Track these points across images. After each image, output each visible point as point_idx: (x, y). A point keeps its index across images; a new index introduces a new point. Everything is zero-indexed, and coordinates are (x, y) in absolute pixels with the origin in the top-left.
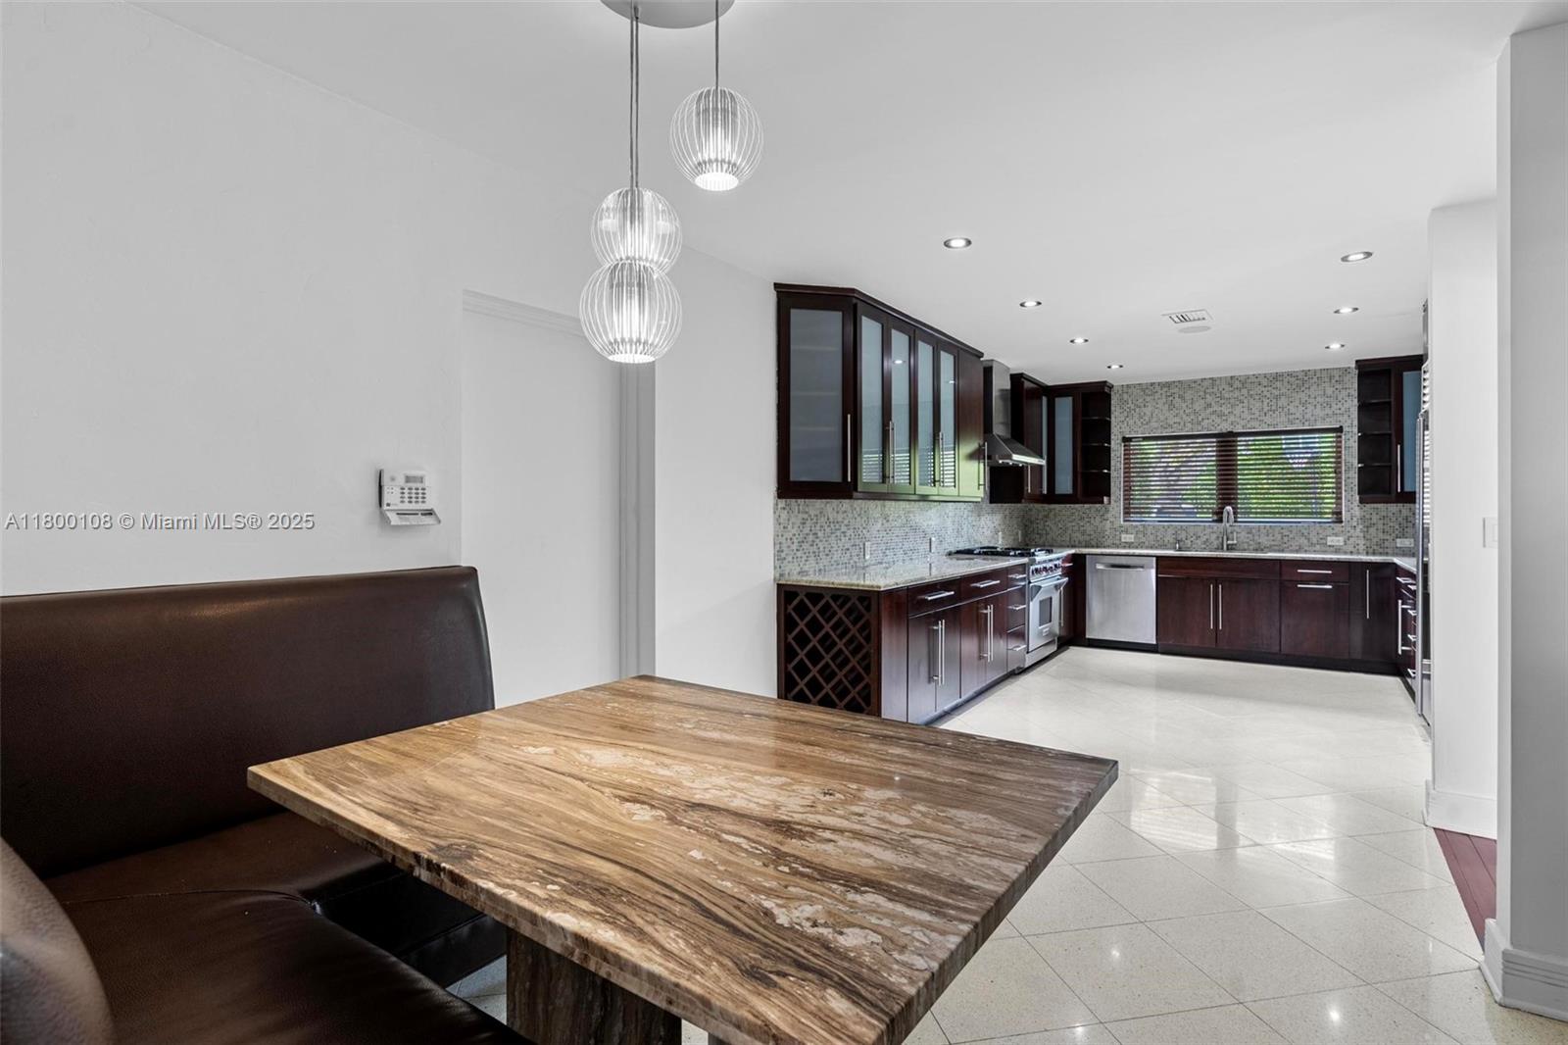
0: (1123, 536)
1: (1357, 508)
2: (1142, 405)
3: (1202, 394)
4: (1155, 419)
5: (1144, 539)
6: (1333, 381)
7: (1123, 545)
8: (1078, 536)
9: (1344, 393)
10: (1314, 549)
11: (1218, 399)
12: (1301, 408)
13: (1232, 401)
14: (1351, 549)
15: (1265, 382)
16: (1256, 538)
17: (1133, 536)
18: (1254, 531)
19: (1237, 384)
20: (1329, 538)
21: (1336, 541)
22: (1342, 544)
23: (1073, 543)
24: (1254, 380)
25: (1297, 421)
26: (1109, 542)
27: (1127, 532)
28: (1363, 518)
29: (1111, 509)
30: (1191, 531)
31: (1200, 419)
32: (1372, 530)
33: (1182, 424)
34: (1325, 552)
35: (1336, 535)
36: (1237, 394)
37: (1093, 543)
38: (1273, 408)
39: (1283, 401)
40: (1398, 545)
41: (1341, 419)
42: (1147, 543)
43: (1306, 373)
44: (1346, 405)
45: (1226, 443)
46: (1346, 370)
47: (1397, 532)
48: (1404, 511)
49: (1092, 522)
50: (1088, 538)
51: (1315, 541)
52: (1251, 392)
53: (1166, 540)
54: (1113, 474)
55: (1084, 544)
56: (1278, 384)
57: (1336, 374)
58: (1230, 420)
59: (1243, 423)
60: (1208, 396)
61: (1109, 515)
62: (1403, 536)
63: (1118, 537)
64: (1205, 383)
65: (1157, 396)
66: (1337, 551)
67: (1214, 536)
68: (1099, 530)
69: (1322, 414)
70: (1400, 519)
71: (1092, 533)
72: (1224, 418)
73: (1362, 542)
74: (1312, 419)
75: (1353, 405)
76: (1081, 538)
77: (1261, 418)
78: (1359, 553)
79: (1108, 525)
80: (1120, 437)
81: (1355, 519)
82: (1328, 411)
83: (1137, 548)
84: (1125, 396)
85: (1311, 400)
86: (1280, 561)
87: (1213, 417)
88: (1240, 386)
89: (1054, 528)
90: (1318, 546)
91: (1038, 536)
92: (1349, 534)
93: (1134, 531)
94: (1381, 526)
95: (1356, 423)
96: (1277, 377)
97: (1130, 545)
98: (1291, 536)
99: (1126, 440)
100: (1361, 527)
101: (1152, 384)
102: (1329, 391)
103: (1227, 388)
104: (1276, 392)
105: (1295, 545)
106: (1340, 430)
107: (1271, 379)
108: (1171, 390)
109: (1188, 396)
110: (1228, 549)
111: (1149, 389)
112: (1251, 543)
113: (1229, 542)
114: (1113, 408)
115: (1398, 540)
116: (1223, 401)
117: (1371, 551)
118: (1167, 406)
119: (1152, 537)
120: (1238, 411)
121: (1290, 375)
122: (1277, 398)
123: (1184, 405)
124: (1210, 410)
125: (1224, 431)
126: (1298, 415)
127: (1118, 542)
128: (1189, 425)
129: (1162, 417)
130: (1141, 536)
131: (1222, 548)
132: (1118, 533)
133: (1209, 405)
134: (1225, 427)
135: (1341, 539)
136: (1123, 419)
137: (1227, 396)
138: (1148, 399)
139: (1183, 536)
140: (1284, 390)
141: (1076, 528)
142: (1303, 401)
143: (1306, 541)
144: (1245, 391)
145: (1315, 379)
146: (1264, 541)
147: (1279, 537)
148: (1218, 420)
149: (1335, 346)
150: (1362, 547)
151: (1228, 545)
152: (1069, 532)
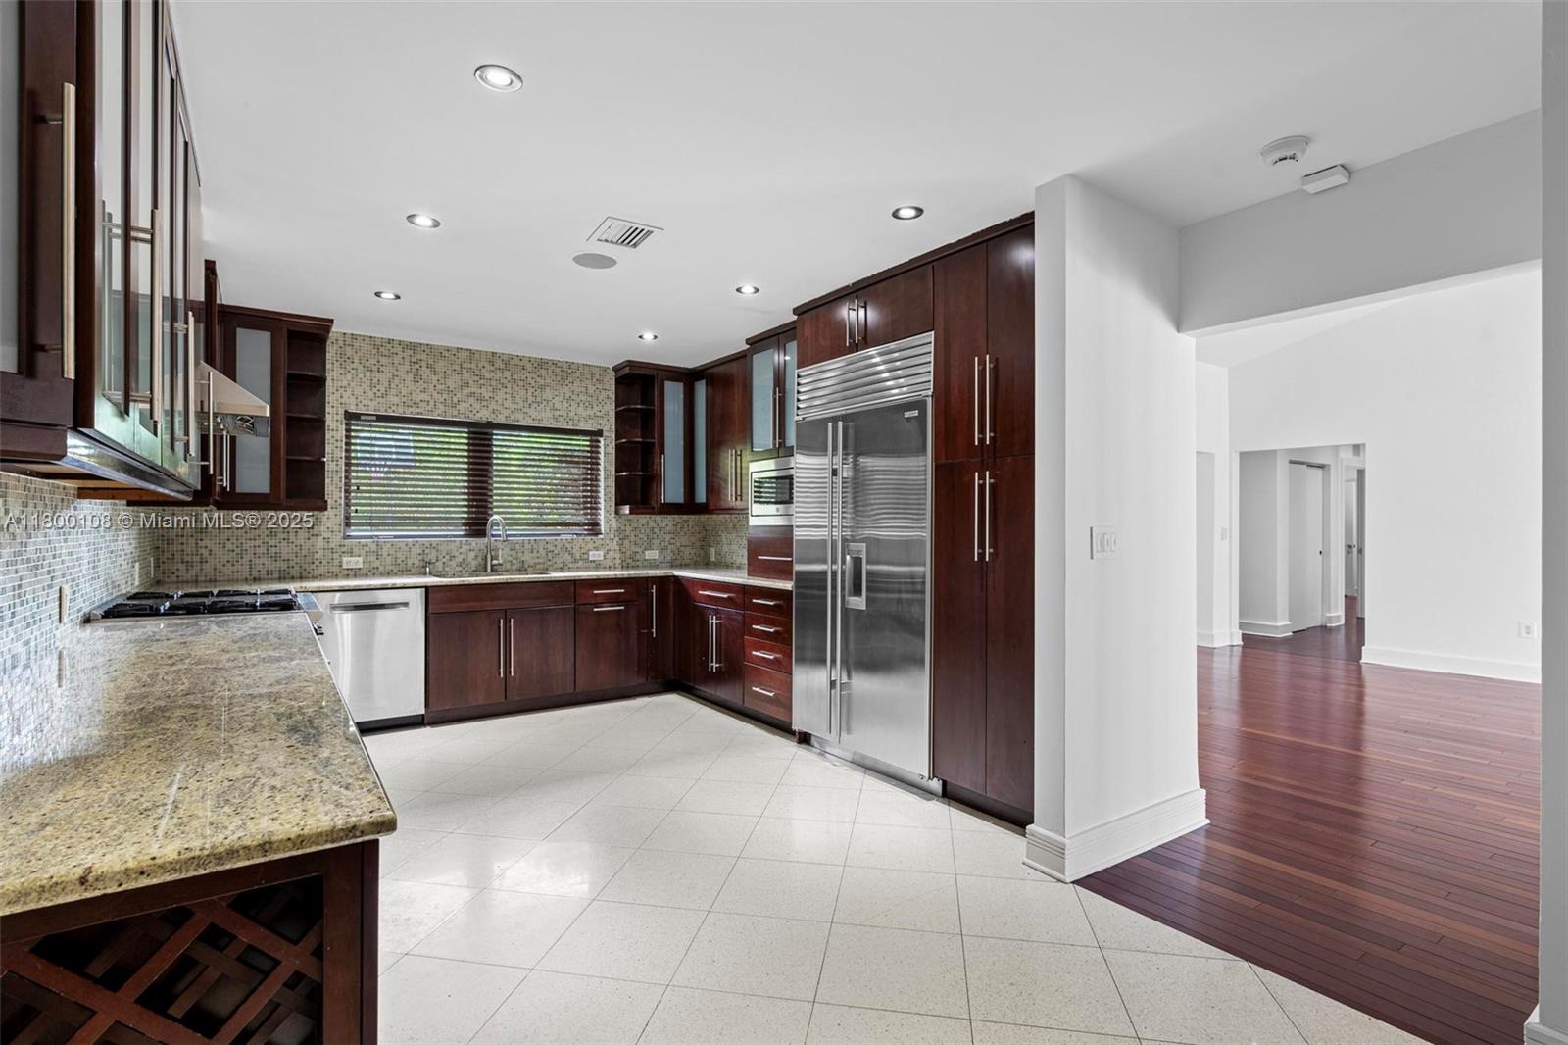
0: (345, 559)
1: (614, 520)
2: (375, 368)
3: (457, 367)
4: (393, 392)
5: (377, 563)
6: (595, 380)
7: (346, 572)
8: (265, 563)
9: (604, 394)
10: (577, 565)
11: (477, 378)
12: (565, 404)
13: (493, 383)
14: (609, 563)
15: (529, 367)
16: (520, 555)
17: (360, 559)
18: (517, 546)
19: (499, 363)
20: (591, 553)
21: (596, 555)
22: (602, 558)
23: (255, 574)
24: (518, 362)
25: (562, 419)
26: (322, 570)
27: (351, 553)
28: (619, 530)
29: (325, 519)
30: (444, 548)
31: (455, 400)
32: (627, 542)
33: (432, 403)
34: (587, 569)
35: (596, 549)
36: (499, 375)
37: (295, 572)
38: (539, 399)
39: (548, 394)
40: (647, 557)
41: (600, 422)
42: (381, 568)
43: (570, 364)
44: (606, 408)
45: (481, 437)
46: (605, 369)
47: (645, 544)
48: (650, 522)
49: (292, 537)
50: (284, 565)
51: (578, 556)
52: (516, 377)
53: (410, 562)
54: (330, 466)
55: (276, 576)
56: (543, 372)
57: (597, 372)
58: (491, 407)
59: (506, 412)
60: (464, 372)
61: (323, 529)
62: (649, 547)
63: (336, 562)
64: (463, 355)
65: (397, 359)
66: (598, 566)
67: (472, 555)
68: (304, 552)
69: (585, 414)
70: (648, 531)
71: (291, 556)
72: (484, 403)
73: (618, 555)
74: (576, 417)
75: (611, 408)
76: (269, 564)
77: (525, 410)
78: (615, 568)
79: (320, 543)
80: (341, 411)
81: (612, 531)
82: (589, 412)
83: (366, 576)
84: (349, 351)
85: (574, 397)
86: (574, 582)
87: (472, 400)
88: (503, 366)
89: (216, 549)
90: (581, 562)
91: (182, 567)
92: (607, 548)
93: (363, 552)
94: (633, 538)
95: (613, 428)
96: (542, 363)
97: (355, 573)
98: (556, 552)
99: (350, 417)
100: (617, 539)
101: (390, 341)
102: (591, 389)
103: (489, 367)
104: (542, 382)
105: (559, 561)
106: (599, 433)
107: (536, 364)
108: (420, 356)
109: (440, 365)
110: (492, 571)
111: (383, 347)
112: (514, 561)
113: (495, 562)
114: (328, 366)
115: (647, 552)
116: (482, 382)
117: (625, 564)
118: (411, 376)
119: (389, 559)
120: (500, 395)
121: (555, 363)
122: (542, 388)
123: (435, 378)
124: (466, 391)
125: (484, 420)
126: (562, 412)
127: (336, 569)
128: (442, 407)
129: (404, 392)
130: (373, 558)
131: (486, 571)
132: (336, 556)
133: (467, 385)
134: (483, 415)
135: (602, 553)
136: (345, 383)
137: (487, 376)
138: (384, 360)
139: (432, 556)
140: (548, 381)
141: (262, 550)
142: (567, 396)
143: (569, 557)
144: (507, 374)
145: (578, 375)
146: (528, 557)
147: (543, 553)
148: (477, 406)
149: (648, 336)
150: (618, 561)
151: (492, 565)
152: (247, 558)
